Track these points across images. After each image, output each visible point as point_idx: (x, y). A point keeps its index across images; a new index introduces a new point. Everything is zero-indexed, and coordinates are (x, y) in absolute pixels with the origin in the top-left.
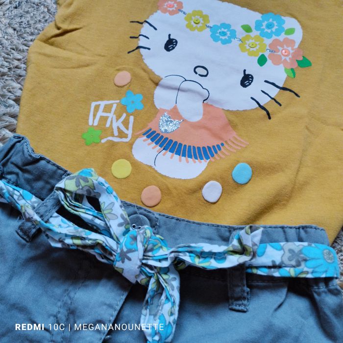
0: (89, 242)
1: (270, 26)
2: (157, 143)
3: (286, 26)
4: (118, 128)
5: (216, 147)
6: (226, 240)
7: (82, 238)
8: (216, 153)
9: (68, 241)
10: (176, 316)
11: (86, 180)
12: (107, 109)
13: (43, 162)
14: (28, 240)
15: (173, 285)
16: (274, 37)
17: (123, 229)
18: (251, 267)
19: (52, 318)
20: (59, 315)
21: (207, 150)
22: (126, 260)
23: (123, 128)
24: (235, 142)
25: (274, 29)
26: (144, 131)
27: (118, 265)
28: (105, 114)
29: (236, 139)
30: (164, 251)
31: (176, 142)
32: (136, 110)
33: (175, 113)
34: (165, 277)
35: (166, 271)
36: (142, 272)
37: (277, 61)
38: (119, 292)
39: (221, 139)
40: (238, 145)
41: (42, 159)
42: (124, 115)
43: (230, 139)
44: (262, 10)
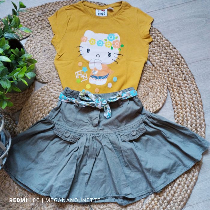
1: (111, 37)
2: (94, 78)
3: (115, 36)
4: (84, 77)
5: (108, 74)
6: (116, 95)
8: (108, 76)
10: (111, 111)
14: (77, 107)
16: (113, 40)
17: (95, 99)
20: (88, 119)
21: (106, 76)
22: (98, 105)
25: (112, 38)
26: (90, 76)
28: (79, 75)
32: (86, 71)
33: (95, 69)
34: (106, 106)
37: (116, 47)
38: (98, 111)
39: (108, 72)
42: (84, 74)
43: (110, 72)
44: (108, 33)
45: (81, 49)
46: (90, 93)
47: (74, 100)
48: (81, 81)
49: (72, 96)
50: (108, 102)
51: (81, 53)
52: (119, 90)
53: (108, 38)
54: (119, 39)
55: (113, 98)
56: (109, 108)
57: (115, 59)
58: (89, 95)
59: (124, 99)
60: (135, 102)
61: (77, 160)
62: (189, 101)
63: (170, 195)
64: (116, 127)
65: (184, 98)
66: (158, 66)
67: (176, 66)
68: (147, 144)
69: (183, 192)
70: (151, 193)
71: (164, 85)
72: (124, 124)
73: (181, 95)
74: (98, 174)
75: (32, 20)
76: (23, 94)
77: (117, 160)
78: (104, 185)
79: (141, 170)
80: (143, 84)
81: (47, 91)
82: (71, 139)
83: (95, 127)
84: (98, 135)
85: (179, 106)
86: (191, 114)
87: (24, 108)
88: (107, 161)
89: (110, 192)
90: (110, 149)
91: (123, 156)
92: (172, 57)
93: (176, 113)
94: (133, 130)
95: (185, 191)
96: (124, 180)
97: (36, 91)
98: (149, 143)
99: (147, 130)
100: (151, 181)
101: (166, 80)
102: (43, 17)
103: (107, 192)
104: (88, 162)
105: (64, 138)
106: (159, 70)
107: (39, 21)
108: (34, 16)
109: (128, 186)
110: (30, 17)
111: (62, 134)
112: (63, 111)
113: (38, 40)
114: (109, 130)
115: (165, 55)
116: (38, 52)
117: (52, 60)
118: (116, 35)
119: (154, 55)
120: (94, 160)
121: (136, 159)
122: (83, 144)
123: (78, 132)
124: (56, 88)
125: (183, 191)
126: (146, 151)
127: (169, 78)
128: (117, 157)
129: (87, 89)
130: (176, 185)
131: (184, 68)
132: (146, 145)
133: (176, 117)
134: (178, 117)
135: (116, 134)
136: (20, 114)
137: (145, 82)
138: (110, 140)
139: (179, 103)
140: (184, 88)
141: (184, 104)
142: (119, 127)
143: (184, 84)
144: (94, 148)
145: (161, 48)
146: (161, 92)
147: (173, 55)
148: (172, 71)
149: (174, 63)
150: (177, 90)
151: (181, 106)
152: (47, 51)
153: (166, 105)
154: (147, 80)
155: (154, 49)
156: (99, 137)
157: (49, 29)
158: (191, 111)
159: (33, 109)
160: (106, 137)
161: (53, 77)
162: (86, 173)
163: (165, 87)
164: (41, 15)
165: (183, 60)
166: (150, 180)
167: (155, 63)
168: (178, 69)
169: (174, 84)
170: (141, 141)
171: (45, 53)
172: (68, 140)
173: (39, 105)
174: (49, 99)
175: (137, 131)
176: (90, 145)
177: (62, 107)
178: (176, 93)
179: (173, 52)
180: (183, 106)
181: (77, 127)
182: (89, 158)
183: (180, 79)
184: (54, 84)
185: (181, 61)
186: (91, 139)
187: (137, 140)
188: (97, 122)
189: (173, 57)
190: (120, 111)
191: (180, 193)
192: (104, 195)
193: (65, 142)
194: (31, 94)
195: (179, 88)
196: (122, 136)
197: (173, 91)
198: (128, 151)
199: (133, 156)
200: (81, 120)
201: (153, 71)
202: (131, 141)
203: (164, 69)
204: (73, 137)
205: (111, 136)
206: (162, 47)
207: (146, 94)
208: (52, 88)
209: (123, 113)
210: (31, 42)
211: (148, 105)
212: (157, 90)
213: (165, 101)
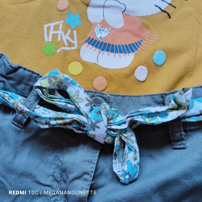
0: (68, 121)
2: (96, 47)
4: (67, 40)
5: (138, 43)
7: (62, 119)
8: (139, 47)
9: (53, 122)
10: (138, 160)
11: (55, 78)
12: (56, 28)
13: (21, 70)
14: (22, 127)
17: (89, 108)
18: (184, 117)
19: (50, 177)
20: (55, 175)
21: (132, 46)
22: (96, 129)
23: (70, 40)
24: (150, 37)
26: (86, 39)
27: (91, 133)
28: (55, 32)
29: (150, 36)
30: (120, 118)
31: (109, 44)
32: (77, 26)
33: (104, 24)
34: (125, 135)
35: (125, 131)
36: (108, 135)
38: (94, 151)
39: (139, 37)
40: (153, 39)
41: (20, 67)
42: (69, 31)
43: (146, 36)
48: (57, 49)
55: (151, 110)
57: (164, 6)
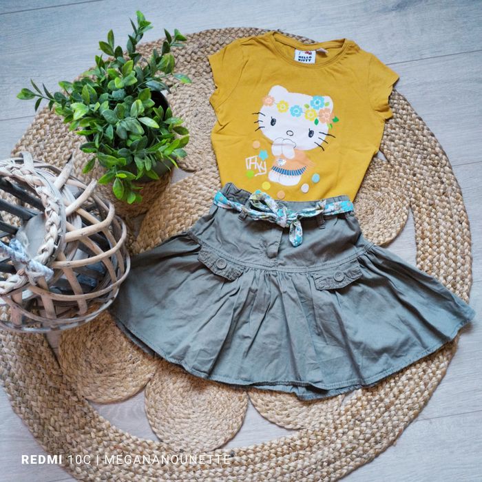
0: (267, 216)
1: (317, 103)
3: (325, 102)
5: (303, 168)
6: (314, 206)
7: (264, 215)
8: (304, 171)
10: (302, 234)
11: (259, 195)
13: (242, 191)
14: (243, 220)
15: (299, 225)
16: (320, 108)
17: (277, 210)
18: (324, 213)
20: (260, 243)
21: (300, 171)
22: (281, 220)
23: (262, 168)
24: (311, 165)
25: (319, 104)
26: (271, 167)
28: (253, 163)
29: (311, 163)
31: (286, 170)
32: (266, 159)
33: (282, 157)
34: (296, 223)
37: (323, 121)
38: (280, 232)
39: (304, 164)
42: (261, 162)
43: (308, 164)
44: (313, 94)
45: (260, 117)
46: (269, 197)
47: (240, 207)
48: (255, 174)
49: (238, 199)
50: (299, 217)
51: (261, 124)
52: (322, 198)
53: (312, 102)
54: (331, 106)
55: (308, 210)
56: (301, 228)
57: (320, 142)
58: (266, 201)
59: (328, 214)
60: (347, 222)
61: (235, 310)
62: (446, 234)
63: (391, 395)
64: (308, 263)
65: (438, 227)
66: (397, 164)
67: (430, 167)
68: (360, 300)
69: (416, 393)
70: (357, 387)
71: (404, 199)
72: (323, 259)
73: (433, 220)
74: (268, 341)
75: (180, 57)
76: (151, 186)
77: (304, 321)
78: (276, 361)
79: (344, 343)
80: (366, 194)
81: (193, 186)
82: (227, 274)
83: (271, 258)
84: (275, 274)
85: (427, 240)
86: (447, 256)
87: (152, 210)
88: (286, 320)
89: (285, 375)
90: (293, 300)
91: (314, 315)
92: (424, 149)
93: (420, 252)
94: (338, 271)
95: (420, 391)
96: (311, 357)
97: (174, 184)
98: (365, 299)
99: (362, 276)
100: (360, 364)
101: (408, 190)
102: (199, 53)
103: (279, 373)
104: (252, 318)
105: (215, 270)
106: (399, 172)
107: (192, 61)
108: (184, 51)
109: (319, 368)
110: (178, 51)
111: (213, 262)
112: (218, 223)
113: (186, 94)
114: (294, 266)
115: (413, 145)
116: (185, 116)
117: (208, 132)
118: (327, 99)
119: (393, 143)
120: (263, 315)
121: (337, 324)
122: (247, 285)
123: (240, 263)
124: (209, 183)
125: (416, 391)
126: (357, 313)
127: (415, 187)
128: (304, 315)
129: (264, 191)
130: (404, 378)
131: (445, 173)
132: (358, 302)
133: (419, 259)
134: (423, 260)
135: (308, 275)
136: (143, 220)
137: (369, 190)
138: (295, 285)
139: (428, 234)
140: (441, 210)
141: (437, 237)
142: (313, 263)
143: (441, 201)
144: (265, 295)
145: (407, 131)
146: (397, 211)
147: (428, 147)
148: (422, 175)
149: (428, 161)
150: (427, 212)
151: (430, 240)
152: (200, 115)
153: (403, 235)
154: (373, 187)
155: (393, 131)
156: (276, 276)
157: (208, 76)
158: (448, 252)
159: (166, 214)
160: (287, 279)
161: (205, 162)
162: (246, 335)
163: (405, 202)
164: (197, 50)
165: (444, 157)
166: (359, 362)
167: (392, 157)
168: (433, 172)
169: (423, 198)
170: (351, 293)
171: (196, 118)
172: (223, 273)
173: (177, 209)
174: (194, 200)
175: (345, 274)
176: (258, 288)
177: (218, 216)
178: (424, 217)
179: (428, 141)
180: (435, 240)
181: (239, 255)
182: (254, 311)
183: (436, 192)
184: (207, 174)
185: (441, 158)
186: (262, 278)
187: (343, 291)
188: (276, 251)
189: (426, 150)
190: (318, 236)
191: (411, 394)
192: (274, 378)
193: (216, 277)
194: (165, 188)
195: (431, 207)
196: (318, 281)
197: (419, 212)
198: (324, 307)
199: (334, 318)
200: (248, 244)
201: (387, 172)
202: (332, 291)
203: (408, 171)
204: (230, 270)
205: (298, 278)
206: (409, 130)
207: (369, 211)
208: (201, 181)
209: (324, 240)
210: (175, 97)
211: (371, 232)
212: (390, 207)
213: (403, 227)
